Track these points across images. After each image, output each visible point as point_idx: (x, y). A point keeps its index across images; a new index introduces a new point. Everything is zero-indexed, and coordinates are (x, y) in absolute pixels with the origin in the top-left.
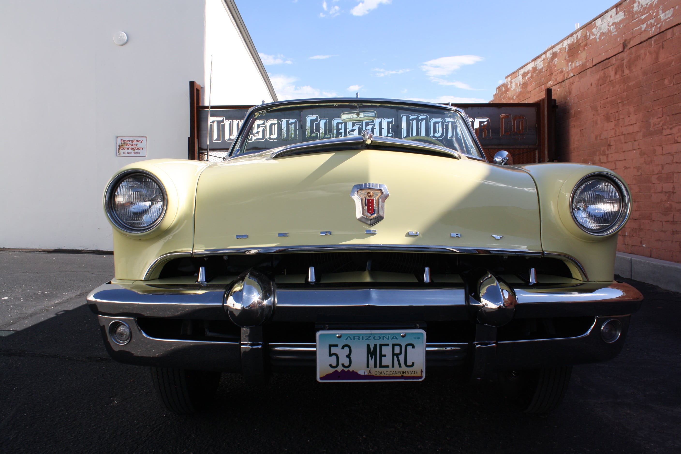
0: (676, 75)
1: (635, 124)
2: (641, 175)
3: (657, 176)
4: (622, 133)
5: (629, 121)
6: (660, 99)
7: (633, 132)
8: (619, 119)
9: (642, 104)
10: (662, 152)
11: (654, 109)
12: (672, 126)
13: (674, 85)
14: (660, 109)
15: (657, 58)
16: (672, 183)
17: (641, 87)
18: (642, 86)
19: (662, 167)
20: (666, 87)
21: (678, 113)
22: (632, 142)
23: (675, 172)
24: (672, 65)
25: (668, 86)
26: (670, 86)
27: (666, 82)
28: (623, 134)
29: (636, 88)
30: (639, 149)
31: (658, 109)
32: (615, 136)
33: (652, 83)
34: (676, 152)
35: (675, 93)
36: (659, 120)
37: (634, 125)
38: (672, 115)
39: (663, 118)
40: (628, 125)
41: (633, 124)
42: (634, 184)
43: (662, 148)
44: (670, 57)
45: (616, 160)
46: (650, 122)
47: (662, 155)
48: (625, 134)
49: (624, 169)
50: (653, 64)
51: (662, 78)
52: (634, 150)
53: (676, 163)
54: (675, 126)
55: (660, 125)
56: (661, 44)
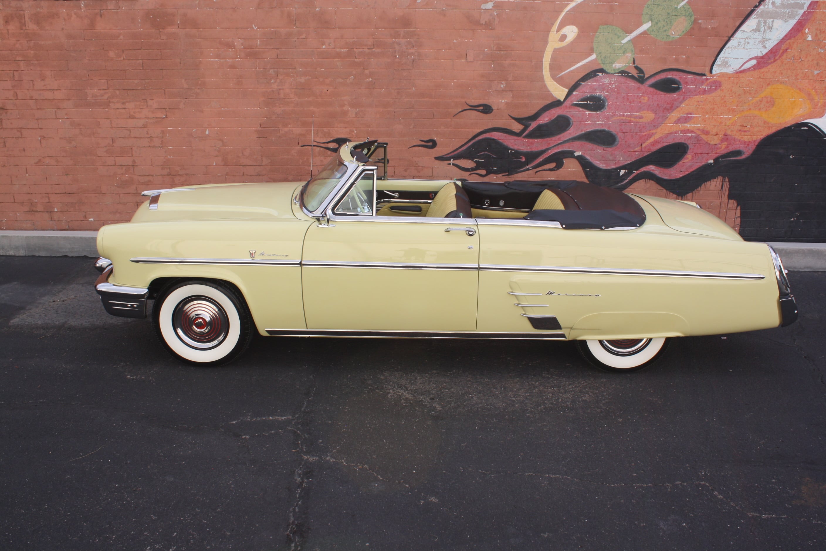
0: (125, 50)
1: (57, 90)
2: (76, 147)
3: (105, 149)
4: (32, 97)
5: (44, 85)
6: (101, 70)
7: (54, 99)
8: (22, 80)
9: (68, 70)
10: (111, 126)
11: (91, 79)
12: (125, 101)
13: (124, 59)
14: (103, 81)
15: (92, 25)
16: (130, 157)
17: (64, 51)
18: (66, 50)
19: (113, 140)
20: (111, 60)
21: (132, 90)
22: (54, 110)
23: (134, 147)
24: (119, 38)
25: (115, 59)
26: (117, 59)
27: (111, 54)
28: (34, 98)
29: (53, 50)
30: (67, 118)
31: (99, 80)
32: (16, 100)
33: (86, 50)
34: (134, 127)
35: (127, 68)
36: (102, 92)
37: (55, 91)
38: (124, 90)
39: (108, 90)
40: (43, 90)
41: (53, 90)
42: (63, 156)
43: (111, 121)
44: (114, 29)
45: (21, 128)
46: (86, 92)
47: (112, 128)
48: (36, 99)
49: (41, 139)
50: (86, 30)
51: (103, 48)
52: (57, 118)
53: (135, 138)
54: (130, 102)
55: (106, 97)
56: (97, 11)
